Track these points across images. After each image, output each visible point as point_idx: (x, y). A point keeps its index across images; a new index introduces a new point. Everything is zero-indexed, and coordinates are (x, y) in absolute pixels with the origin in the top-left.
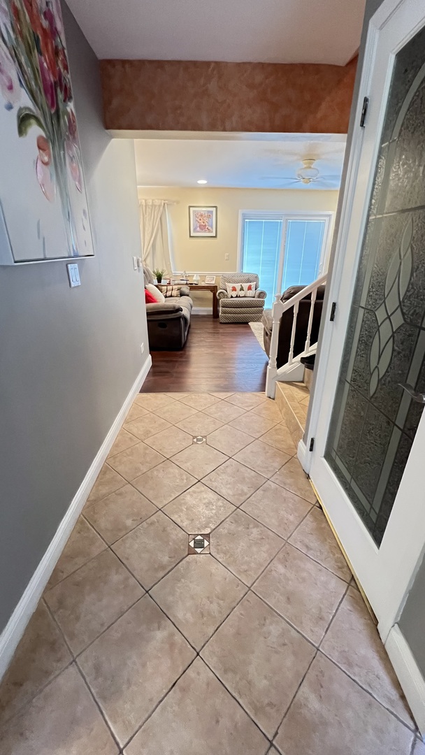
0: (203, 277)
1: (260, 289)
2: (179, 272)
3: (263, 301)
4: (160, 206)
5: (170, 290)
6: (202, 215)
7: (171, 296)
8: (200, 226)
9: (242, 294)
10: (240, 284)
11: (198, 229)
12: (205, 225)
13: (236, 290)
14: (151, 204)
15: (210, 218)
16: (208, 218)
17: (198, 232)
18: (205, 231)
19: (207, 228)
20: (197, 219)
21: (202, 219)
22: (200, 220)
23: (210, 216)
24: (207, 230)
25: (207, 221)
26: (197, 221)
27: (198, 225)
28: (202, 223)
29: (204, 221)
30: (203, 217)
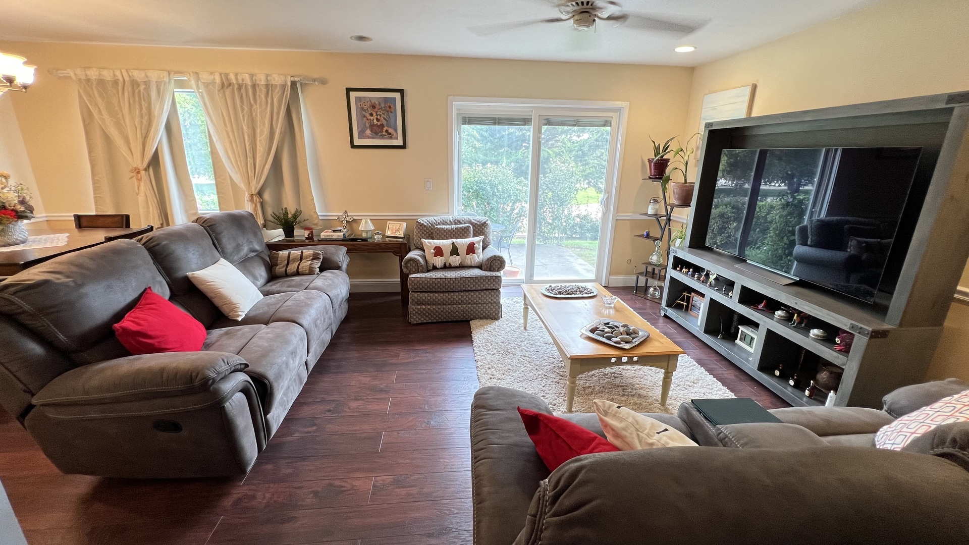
0: (380, 224)
1: (492, 251)
2: (335, 214)
3: (498, 279)
4: (284, 87)
5: (294, 260)
6: (374, 107)
7: (297, 273)
8: (372, 126)
9: (455, 260)
10: (450, 241)
11: (368, 132)
12: (382, 126)
13: (442, 255)
14: (263, 82)
15: (391, 112)
16: (388, 111)
17: (369, 138)
18: (382, 137)
19: (387, 131)
20: (364, 113)
21: (374, 114)
22: (371, 115)
23: (390, 107)
24: (385, 135)
25: (384, 118)
26: (365, 116)
27: (368, 125)
28: (375, 121)
29: (379, 117)
30: (376, 110)
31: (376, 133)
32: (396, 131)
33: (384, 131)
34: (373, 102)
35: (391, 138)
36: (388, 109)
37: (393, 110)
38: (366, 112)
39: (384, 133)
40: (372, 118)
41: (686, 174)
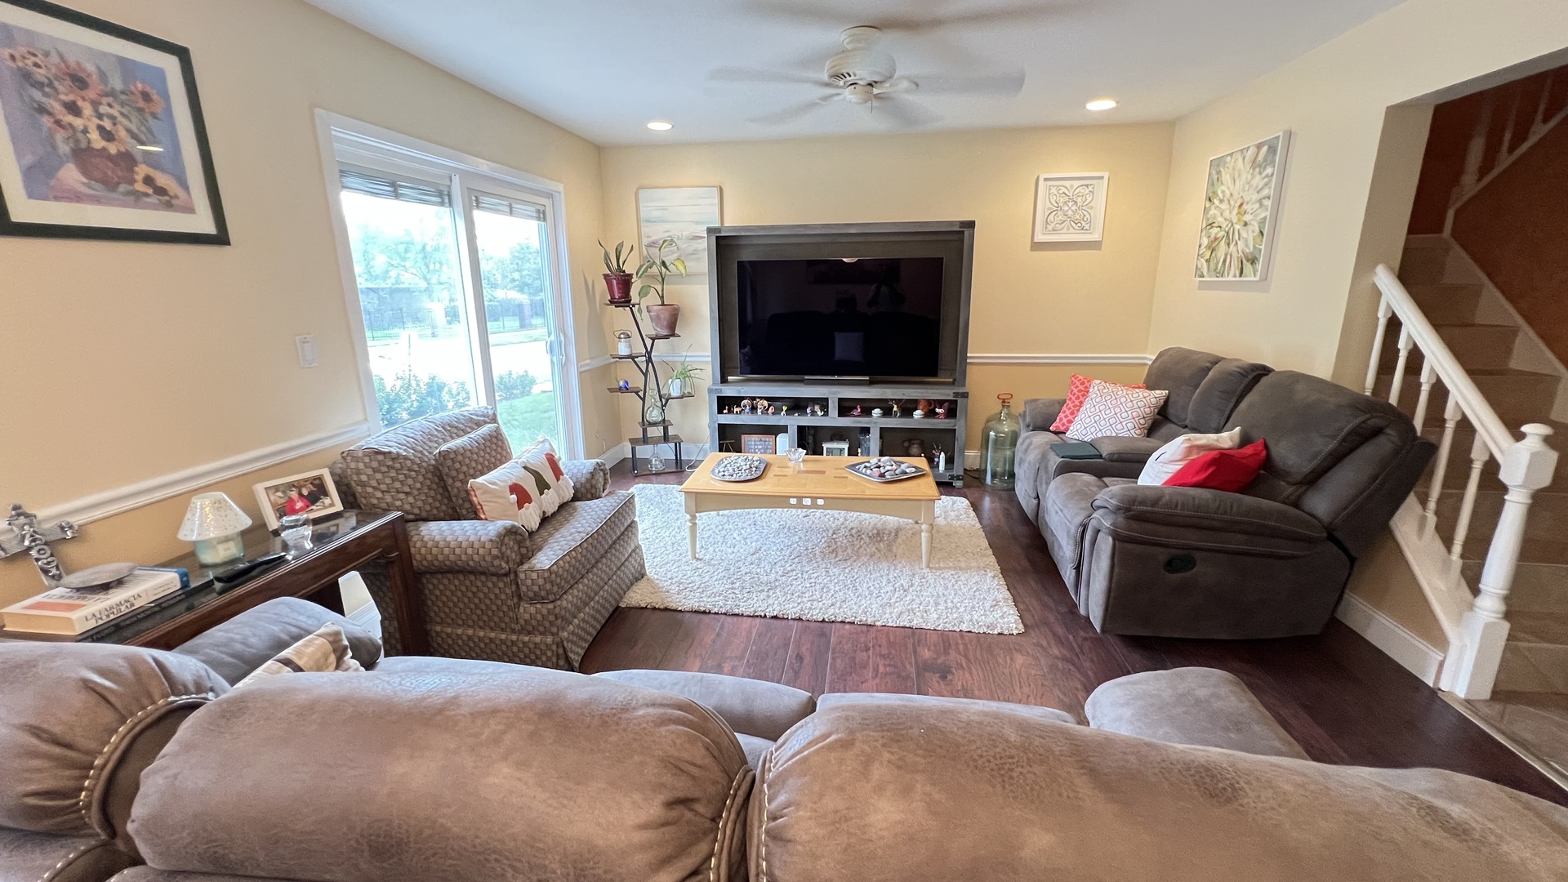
6: (78, 81)
8: (83, 156)
11: (69, 175)
12: (128, 158)
15: (154, 116)
16: (140, 110)
17: (77, 197)
18: (136, 199)
19: (148, 180)
20: (37, 95)
21: (87, 110)
22: (73, 109)
23: (146, 96)
24: (147, 195)
25: (128, 131)
26: (42, 110)
27: (64, 148)
28: (94, 136)
29: (107, 124)
30: (91, 94)
31: (111, 186)
32: (184, 184)
33: (139, 177)
34: (72, 60)
35: (169, 206)
36: (141, 104)
37: (159, 110)
38: (46, 95)
39: (140, 187)
40: (78, 123)
41: (663, 294)
